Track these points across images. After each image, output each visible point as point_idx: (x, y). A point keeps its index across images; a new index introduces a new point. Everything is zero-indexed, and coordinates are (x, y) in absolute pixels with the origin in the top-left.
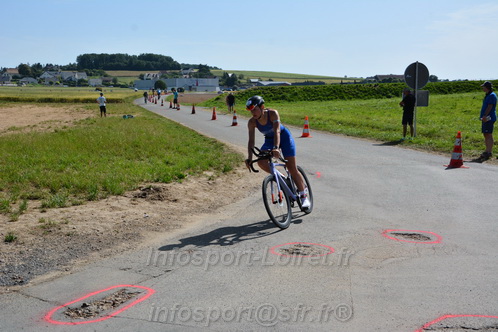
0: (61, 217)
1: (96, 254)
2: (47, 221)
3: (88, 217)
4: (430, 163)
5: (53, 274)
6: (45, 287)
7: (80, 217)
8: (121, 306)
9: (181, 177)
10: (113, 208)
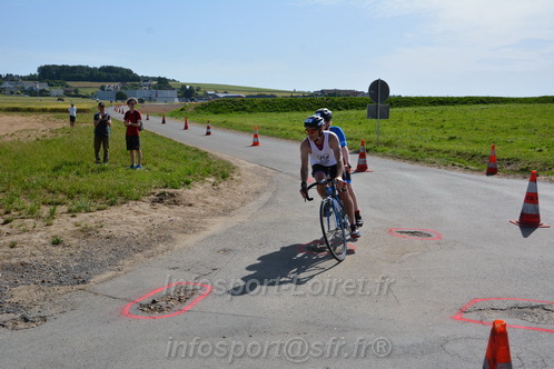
0: (92, 221)
1: (139, 255)
2: (83, 225)
3: (119, 221)
4: (401, 169)
5: (110, 274)
6: (108, 285)
7: (112, 221)
8: (188, 301)
9: (188, 183)
10: (137, 213)
